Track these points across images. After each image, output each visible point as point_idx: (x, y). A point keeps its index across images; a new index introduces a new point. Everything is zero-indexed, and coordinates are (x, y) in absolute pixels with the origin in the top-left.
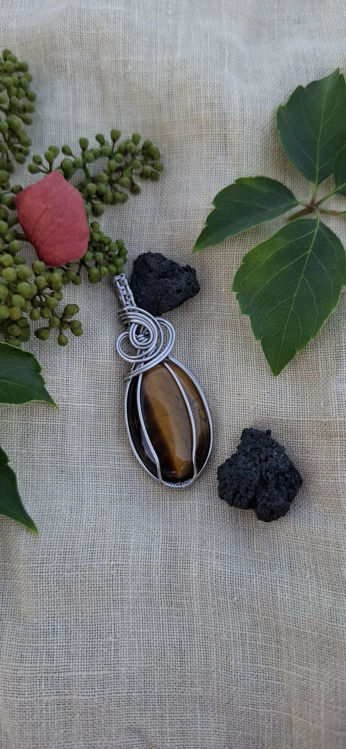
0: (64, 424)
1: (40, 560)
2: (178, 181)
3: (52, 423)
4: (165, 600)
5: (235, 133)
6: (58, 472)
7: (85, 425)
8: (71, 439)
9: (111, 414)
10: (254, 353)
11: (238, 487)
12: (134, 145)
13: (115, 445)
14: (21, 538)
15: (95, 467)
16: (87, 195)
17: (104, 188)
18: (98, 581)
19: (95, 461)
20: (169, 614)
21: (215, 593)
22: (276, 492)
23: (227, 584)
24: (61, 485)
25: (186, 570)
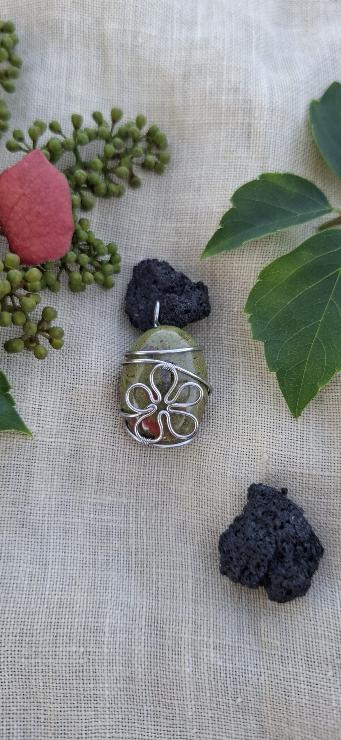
0: (31, 464)
3: (16, 463)
4: (151, 699)
5: (262, 122)
6: (18, 526)
7: (57, 466)
8: (38, 483)
9: (90, 453)
10: (272, 388)
11: (248, 563)
12: (137, 129)
13: (93, 493)
15: (65, 520)
16: (75, 183)
17: (97, 177)
18: (64, 672)
19: (65, 513)
21: (214, 692)
22: (296, 568)
23: (228, 682)
24: (20, 542)
25: (177, 663)
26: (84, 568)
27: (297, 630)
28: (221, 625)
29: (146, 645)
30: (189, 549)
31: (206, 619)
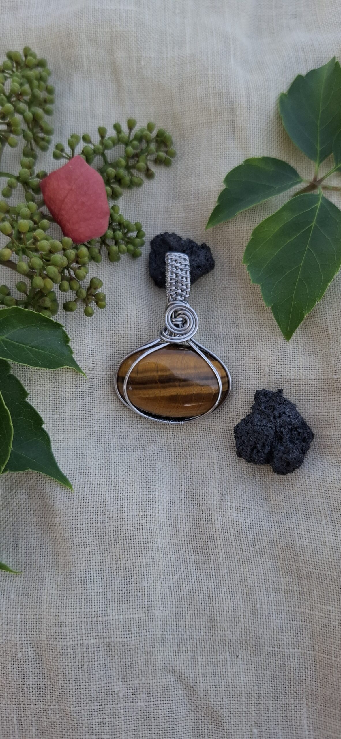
0: (91, 391)
1: (74, 513)
2: (190, 166)
3: (81, 390)
4: (192, 550)
5: (242, 118)
8: (98, 404)
10: (267, 320)
11: (256, 443)
12: (149, 133)
14: (55, 494)
15: (120, 430)
16: (107, 179)
17: (123, 172)
18: (129, 531)
21: (238, 542)
22: (291, 445)
23: (248, 534)
24: (90, 446)
25: (209, 522)
26: (137, 461)
27: (297, 493)
28: (240, 494)
29: (186, 511)
30: (213, 445)
31: (228, 490)
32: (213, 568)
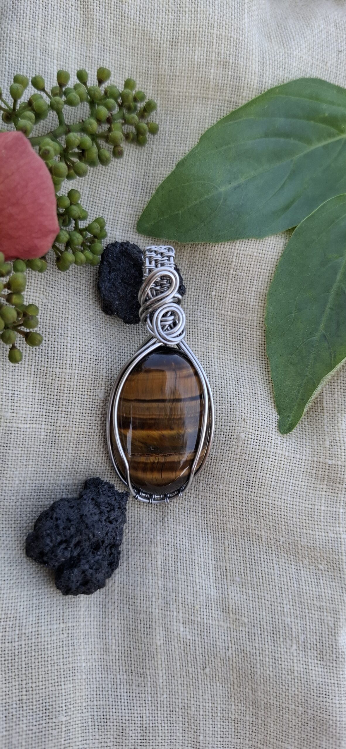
4: (124, 668)
20: (128, 684)
21: (184, 662)
23: (197, 654)
25: (148, 636)
32: (149, 692)
